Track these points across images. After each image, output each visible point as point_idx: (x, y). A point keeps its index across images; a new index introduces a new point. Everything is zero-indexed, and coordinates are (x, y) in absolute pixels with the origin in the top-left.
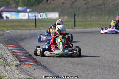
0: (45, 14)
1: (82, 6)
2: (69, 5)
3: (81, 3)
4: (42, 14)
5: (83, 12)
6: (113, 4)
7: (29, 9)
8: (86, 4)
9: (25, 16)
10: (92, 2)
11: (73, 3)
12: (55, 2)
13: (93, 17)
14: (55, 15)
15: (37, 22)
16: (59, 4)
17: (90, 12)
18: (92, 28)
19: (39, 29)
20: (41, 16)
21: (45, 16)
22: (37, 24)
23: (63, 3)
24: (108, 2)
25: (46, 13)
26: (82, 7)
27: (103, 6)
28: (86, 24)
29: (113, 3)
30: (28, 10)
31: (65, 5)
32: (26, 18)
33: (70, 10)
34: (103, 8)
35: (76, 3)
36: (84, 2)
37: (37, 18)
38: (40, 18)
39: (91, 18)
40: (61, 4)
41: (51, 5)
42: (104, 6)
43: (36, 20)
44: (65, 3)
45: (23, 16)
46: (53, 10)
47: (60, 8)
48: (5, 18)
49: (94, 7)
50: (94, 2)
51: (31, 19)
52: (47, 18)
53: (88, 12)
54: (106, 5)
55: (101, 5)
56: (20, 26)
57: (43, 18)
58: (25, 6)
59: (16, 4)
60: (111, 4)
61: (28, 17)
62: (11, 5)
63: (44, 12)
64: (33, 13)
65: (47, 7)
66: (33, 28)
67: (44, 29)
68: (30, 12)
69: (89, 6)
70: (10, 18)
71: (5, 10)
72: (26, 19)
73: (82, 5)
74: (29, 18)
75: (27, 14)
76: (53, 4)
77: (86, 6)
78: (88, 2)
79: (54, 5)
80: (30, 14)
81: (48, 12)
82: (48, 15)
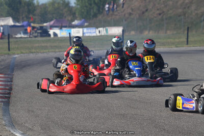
0: (104, 29)
1: (156, 17)
2: (137, 16)
3: (154, 13)
4: (101, 29)
5: (157, 25)
6: (197, 14)
7: (87, 22)
8: (160, 14)
10: (168, 11)
11: (143, 13)
12: (119, 13)
13: (168, 32)
14: (119, 30)
16: (125, 15)
17: (165, 26)
20: (99, 32)
21: (105, 32)
23: (130, 14)
24: (189, 11)
25: (107, 28)
26: (155, 19)
27: (182, 17)
29: (196, 12)
31: (132, 17)
32: (81, 35)
33: (138, 23)
34: (183, 20)
35: (146, 14)
36: (158, 12)
38: (98, 34)
39: (166, 33)
40: (127, 15)
41: (113, 17)
42: (185, 16)
44: (133, 14)
45: (77, 33)
46: (116, 24)
47: (125, 21)
48: (52, 36)
49: (170, 17)
50: (171, 12)
51: (86, 36)
53: (163, 25)
54: (186, 15)
55: (180, 16)
57: (103, 34)
58: (83, 18)
59: (72, 16)
60: (194, 14)
63: (104, 27)
64: (89, 28)
65: (109, 19)
68: (87, 27)
69: (164, 17)
70: (59, 36)
71: (56, 25)
73: (155, 15)
74: (84, 35)
75: (81, 30)
76: (117, 15)
77: (160, 17)
78: (163, 12)
79: (117, 17)
80: (85, 30)
81: (108, 26)
82: (109, 30)
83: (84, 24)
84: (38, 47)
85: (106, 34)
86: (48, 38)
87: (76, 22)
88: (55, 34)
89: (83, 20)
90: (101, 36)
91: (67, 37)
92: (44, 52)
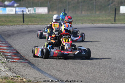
0: (33, 9)
4: (30, 9)
5: (73, 7)
9: (12, 11)
13: (83, 12)
14: (44, 10)
15: (24, 17)
17: (81, 7)
18: (83, 24)
19: (27, 25)
20: (29, 11)
21: (33, 11)
22: (25, 19)
25: (35, 8)
26: (72, 2)
27: (94, 1)
30: (16, 5)
32: (14, 13)
33: (59, 5)
34: (94, 3)
37: (24, 13)
38: (28, 13)
39: (81, 13)
43: (24, 15)
45: (10, 11)
46: (41, 5)
47: (49, 2)
51: (18, 14)
52: (35, 13)
56: (7, 21)
57: (32, 13)
63: (32, 7)
64: (20, 8)
65: (36, 1)
66: (20, 24)
67: (32, 25)
74: (17, 13)
75: (14, 9)
80: (17, 9)
82: (36, 9)
85: (34, 12)
90: (30, 14)
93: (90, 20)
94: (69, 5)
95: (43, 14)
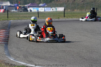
0: (55, 8)
1: (81, 3)
2: (72, 2)
4: (53, 8)
5: (81, 7)
8: (83, 1)
9: (42, 10)
13: (87, 10)
14: (62, 9)
16: (65, 1)
18: (72, 18)
20: (53, 10)
25: (56, 8)
26: (80, 4)
27: (94, 3)
28: (73, 15)
31: (69, 2)
33: (72, 6)
35: (76, 1)
40: (66, 2)
41: (60, 2)
44: (69, 1)
45: (41, 10)
46: (61, 6)
47: (66, 4)
48: (29, 11)
49: (88, 3)
51: (46, 12)
53: (84, 7)
54: (96, 2)
55: (93, 2)
57: (54, 11)
58: (44, 2)
59: (39, 2)
60: (100, 1)
61: (44, 10)
62: (36, 2)
65: (57, 3)
68: (46, 7)
69: (85, 3)
70: (33, 11)
71: (31, 6)
72: (43, 12)
73: (80, 2)
75: (43, 8)
77: (83, 3)
79: (62, 2)
80: (46, 9)
81: (57, 7)
82: (57, 9)
83: (45, 5)
84: (22, 16)
85: (56, 11)
86: (27, 12)
87: (41, 5)
88: (31, 10)
89: (44, 4)
90: (53, 12)
91: (37, 12)
92: (25, 19)
93: (82, 15)
94: (78, 6)
95: (61, 12)
